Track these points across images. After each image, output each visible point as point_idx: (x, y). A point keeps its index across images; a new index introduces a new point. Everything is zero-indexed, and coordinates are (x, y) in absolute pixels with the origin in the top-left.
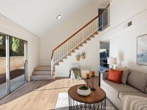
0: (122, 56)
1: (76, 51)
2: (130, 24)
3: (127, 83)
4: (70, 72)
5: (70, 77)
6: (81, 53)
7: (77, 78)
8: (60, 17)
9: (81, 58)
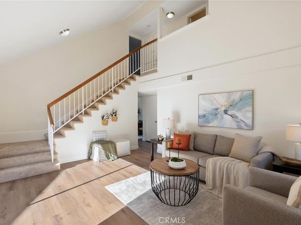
0: (177, 117)
1: (100, 106)
2: (190, 78)
3: (195, 149)
4: (91, 148)
5: (89, 159)
6: (110, 112)
7: (108, 158)
8: (67, 33)
9: (110, 121)
